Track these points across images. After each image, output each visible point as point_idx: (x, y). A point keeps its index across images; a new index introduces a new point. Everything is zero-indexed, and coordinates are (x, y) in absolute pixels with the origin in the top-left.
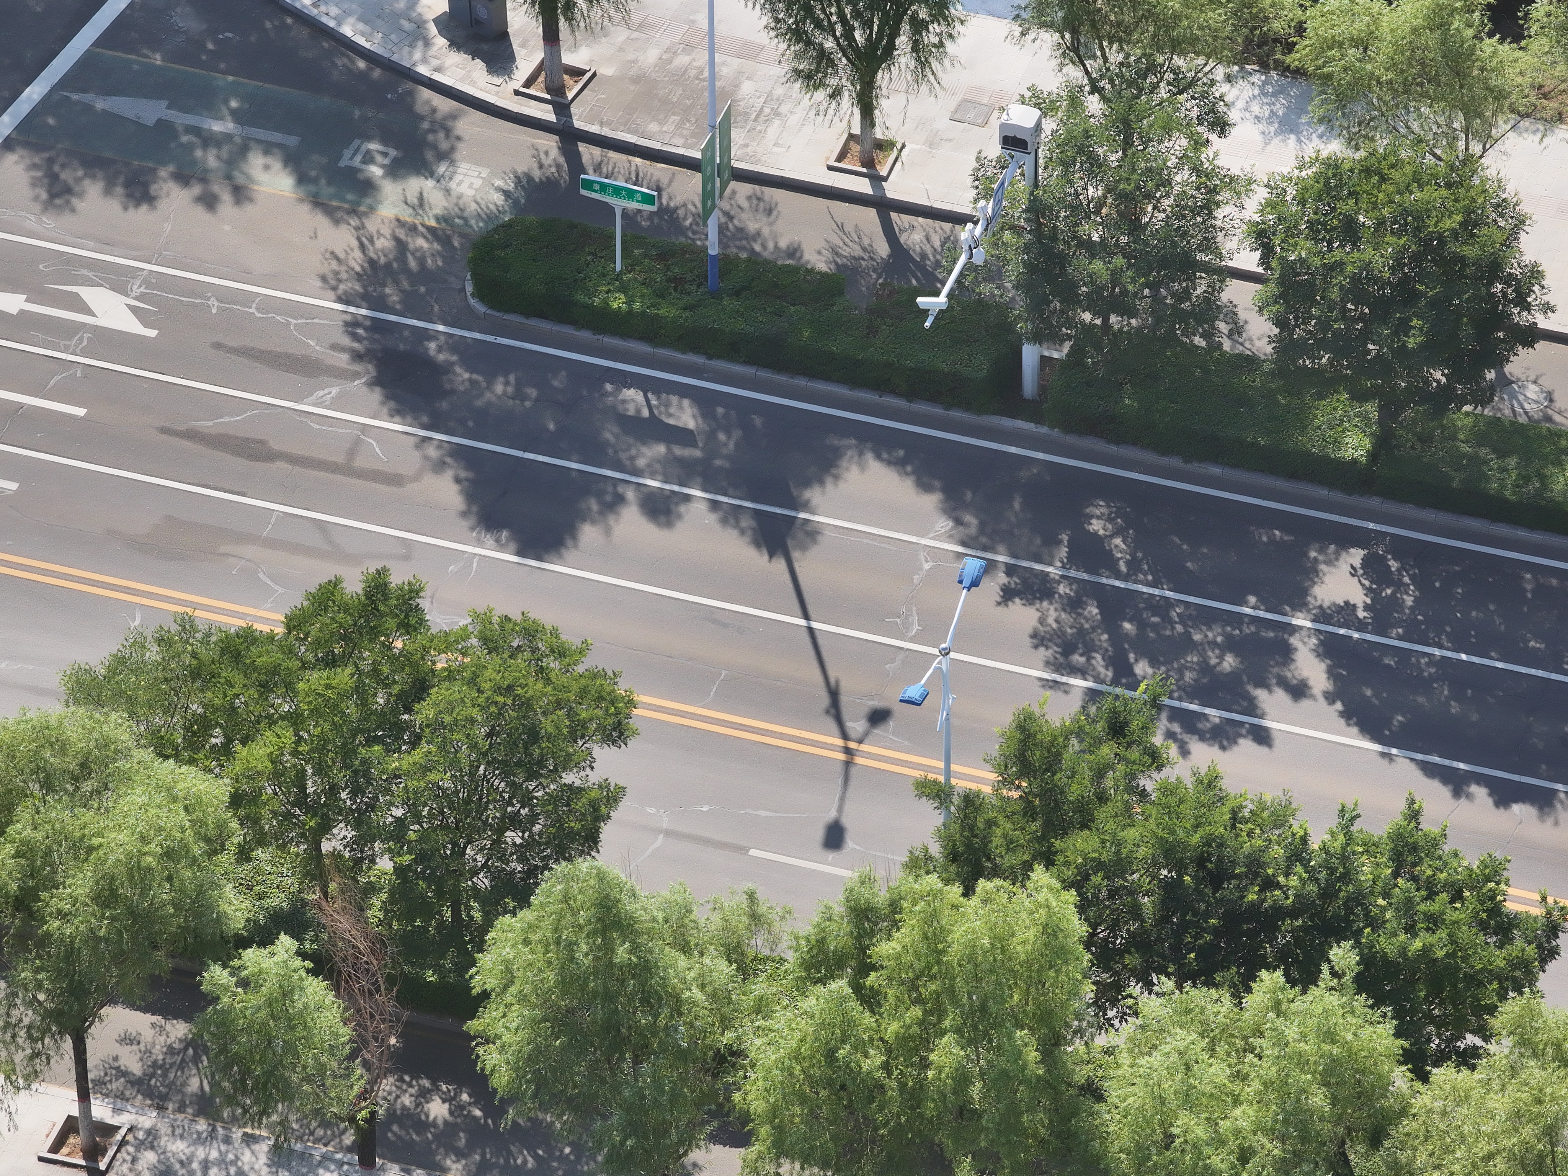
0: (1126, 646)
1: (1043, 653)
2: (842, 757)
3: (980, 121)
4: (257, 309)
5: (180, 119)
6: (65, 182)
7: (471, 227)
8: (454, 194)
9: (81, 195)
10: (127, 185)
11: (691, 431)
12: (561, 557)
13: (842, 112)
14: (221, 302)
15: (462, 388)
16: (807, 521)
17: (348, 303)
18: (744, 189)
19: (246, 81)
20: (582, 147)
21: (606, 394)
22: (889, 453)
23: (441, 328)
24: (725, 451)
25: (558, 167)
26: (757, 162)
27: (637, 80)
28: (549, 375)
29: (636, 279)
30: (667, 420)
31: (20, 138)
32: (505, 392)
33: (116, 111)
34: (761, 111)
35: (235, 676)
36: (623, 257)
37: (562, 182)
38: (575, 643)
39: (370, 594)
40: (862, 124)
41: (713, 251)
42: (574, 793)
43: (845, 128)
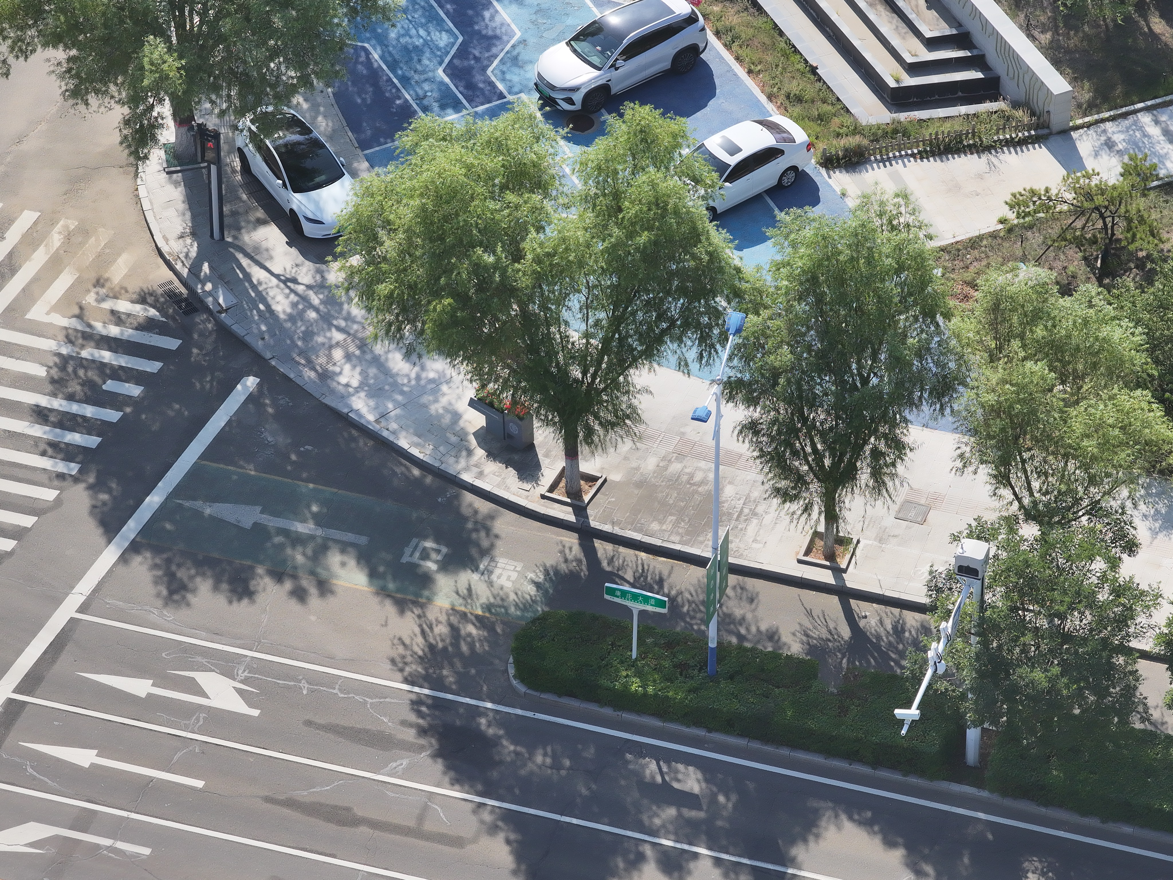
3: (919, 519)
4: (340, 690)
5: (272, 522)
6: (181, 580)
7: (510, 615)
8: (495, 585)
9: (194, 591)
10: (231, 582)
11: (697, 795)
13: (811, 520)
14: (310, 684)
15: (508, 759)
16: (794, 876)
17: (413, 683)
18: (733, 579)
19: (323, 488)
20: (597, 543)
21: (628, 762)
22: (859, 814)
23: (489, 705)
24: (726, 812)
25: (579, 561)
26: (740, 556)
27: (640, 484)
28: (580, 747)
29: (649, 665)
30: (676, 785)
31: (144, 541)
32: (544, 762)
33: (220, 516)
34: (741, 511)
36: (639, 645)
37: (582, 574)
40: (827, 526)
41: (712, 644)
43: (812, 530)
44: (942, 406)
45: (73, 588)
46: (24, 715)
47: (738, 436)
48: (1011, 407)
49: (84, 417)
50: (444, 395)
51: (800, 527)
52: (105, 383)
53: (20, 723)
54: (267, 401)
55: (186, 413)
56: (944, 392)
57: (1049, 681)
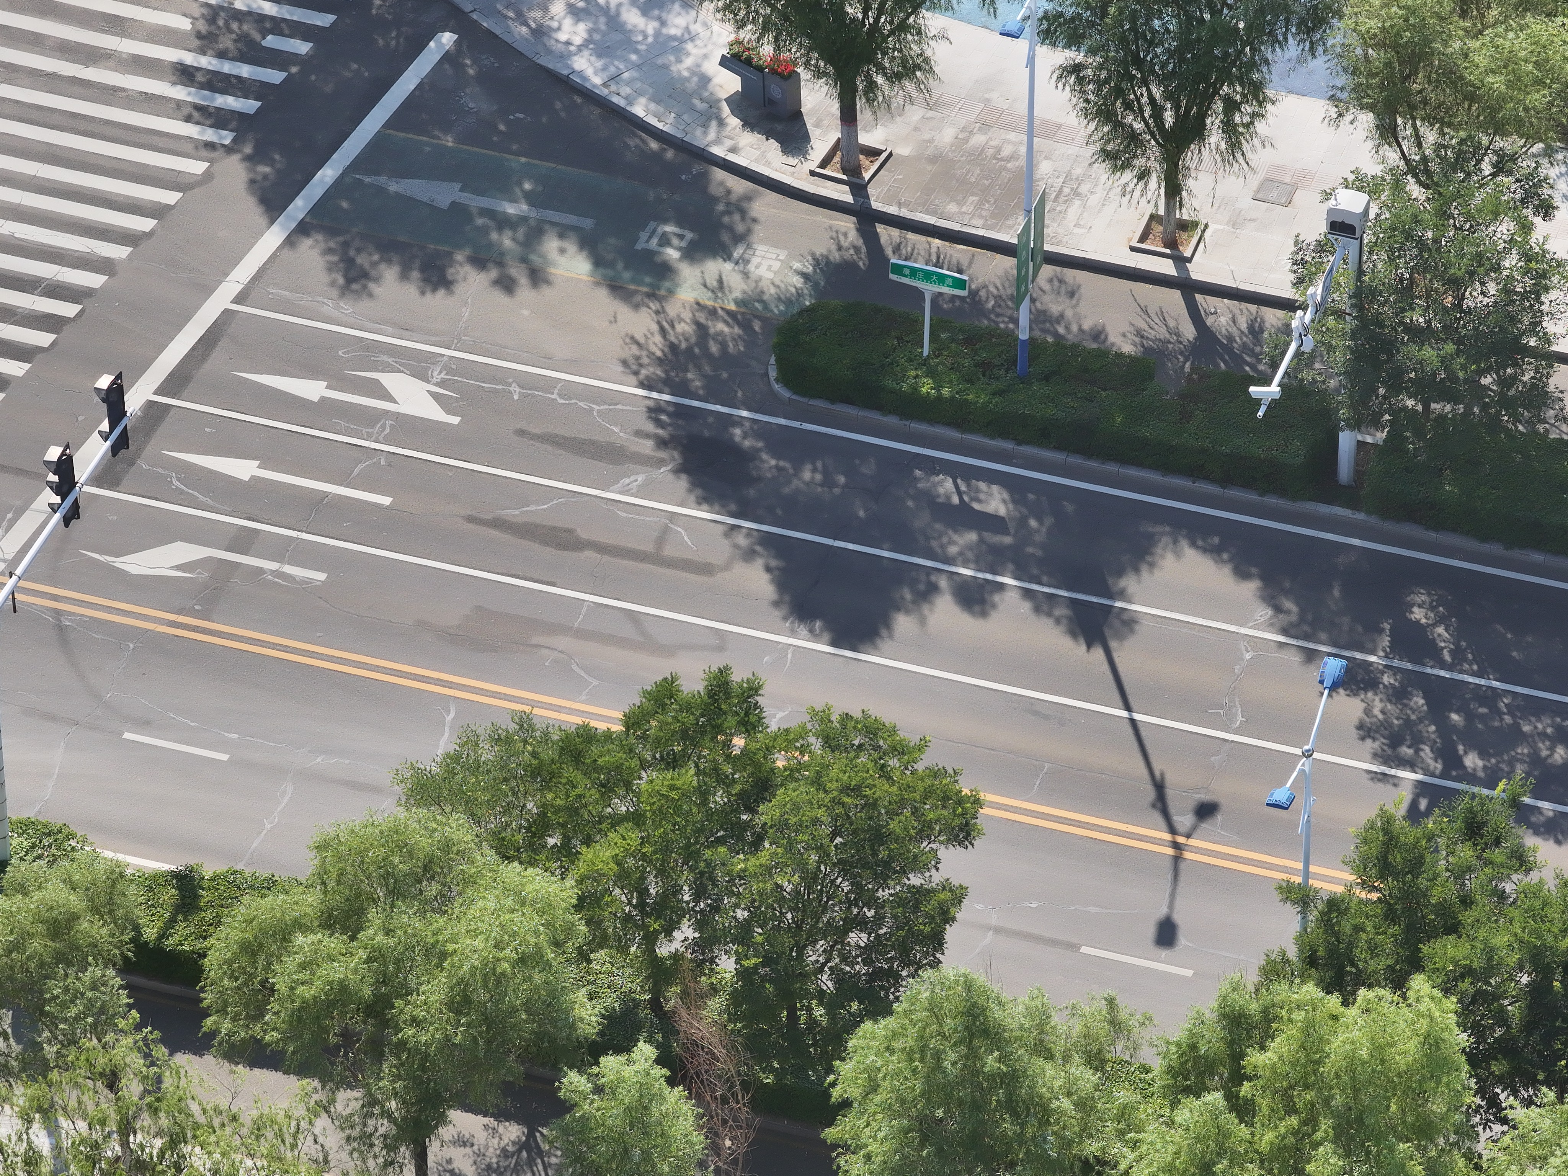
0: (1455, 738)
1: (1370, 745)
2: (1170, 851)
3: (1283, 201)
4: (559, 395)
5: (475, 202)
6: (361, 266)
7: (772, 311)
8: (752, 276)
9: (377, 280)
10: (423, 269)
11: (1003, 518)
12: (876, 648)
13: (1149, 193)
14: (523, 388)
15: (769, 475)
16: (1123, 610)
17: (650, 388)
18: (1047, 271)
19: (538, 162)
20: (880, 228)
21: (917, 480)
22: (1204, 540)
23: (745, 413)
24: (1038, 538)
25: (857, 249)
26: (1059, 243)
27: (934, 159)
28: (857, 462)
29: (944, 364)
30: (976, 506)
31: (315, 222)
32: (813, 478)
33: (409, 194)
34: (1060, 191)
35: (577, 776)
36: (931, 341)
37: (861, 264)
38: (914, 739)
39: (712, 693)
40: (1167, 204)
41: (1023, 335)
42: (921, 894)
43: (1149, 210)
44: (1312, 43)
45: (227, 275)
46: (168, 419)
47: (1057, 81)
48: (1398, 35)
49: (239, 78)
50: (688, 54)
51: (1134, 201)
52: (264, 38)
53: (163, 429)
54: (468, 62)
55: (366, 74)
56: (1315, 26)
57: (1442, 362)
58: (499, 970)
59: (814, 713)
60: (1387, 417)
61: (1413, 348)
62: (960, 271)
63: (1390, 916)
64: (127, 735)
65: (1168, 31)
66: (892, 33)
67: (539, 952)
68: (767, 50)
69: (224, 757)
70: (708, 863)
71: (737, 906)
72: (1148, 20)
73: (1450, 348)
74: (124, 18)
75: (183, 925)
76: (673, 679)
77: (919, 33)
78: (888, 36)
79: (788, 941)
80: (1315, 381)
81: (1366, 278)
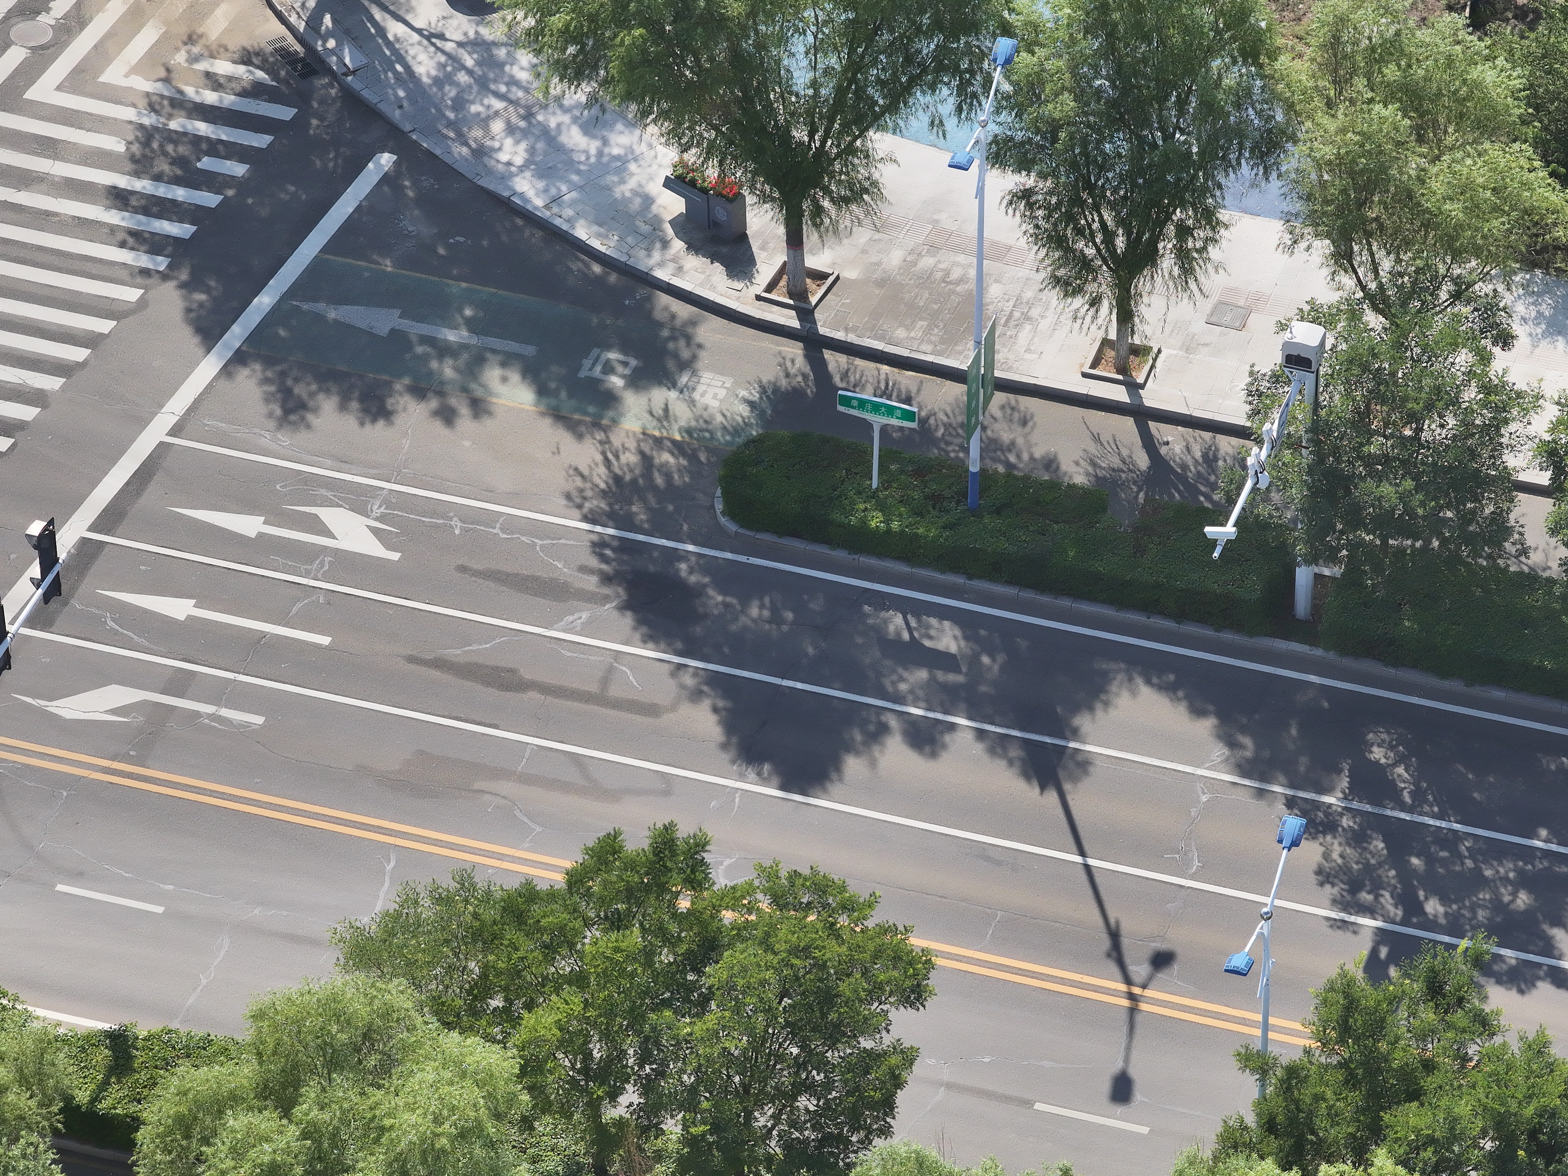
0: (1415, 883)
1: (1329, 891)
2: (1126, 1003)
3: (1237, 324)
4: (502, 529)
5: (415, 329)
6: (299, 397)
7: (717, 440)
8: (698, 405)
9: (316, 410)
10: (362, 400)
11: (955, 655)
12: (825, 790)
13: (1100, 321)
14: (464, 522)
15: (716, 612)
16: (1077, 751)
17: (594, 522)
18: (1000, 397)
19: (479, 287)
20: (828, 354)
21: (867, 616)
22: (1159, 677)
23: (691, 548)
24: (991, 675)
25: (804, 376)
26: (1010, 369)
27: (881, 283)
28: (805, 597)
29: (893, 497)
30: (927, 643)
31: (252, 351)
32: (760, 615)
33: (348, 321)
34: (1010, 316)
35: (519, 938)
36: (880, 473)
37: (809, 391)
38: (864, 896)
39: (657, 850)
40: (1119, 330)
41: (974, 468)
42: (873, 1057)
43: (1101, 334)
44: (1265, 168)
45: (162, 406)
46: (102, 558)
47: (1007, 208)
48: (1354, 161)
49: (174, 202)
50: (632, 174)
51: (1085, 326)
52: (200, 160)
53: (98, 567)
54: (407, 183)
55: (304, 197)
56: (1269, 150)
57: (1400, 499)
58: (437, 1146)
59: (761, 869)
60: (1345, 552)
61: (1370, 483)
62: (908, 400)
63: (1351, 1081)
64: (60, 888)
65: (1119, 155)
66: (838, 155)
67: (479, 1127)
68: (712, 173)
69: (160, 910)
70: (654, 1029)
71: (683, 1071)
72: (1099, 142)
73: (1409, 484)
74: (57, 140)
75: (117, 1087)
76: (616, 834)
77: (867, 156)
78: (835, 159)
79: (736, 1107)
80: (1271, 516)
81: (1323, 413)
